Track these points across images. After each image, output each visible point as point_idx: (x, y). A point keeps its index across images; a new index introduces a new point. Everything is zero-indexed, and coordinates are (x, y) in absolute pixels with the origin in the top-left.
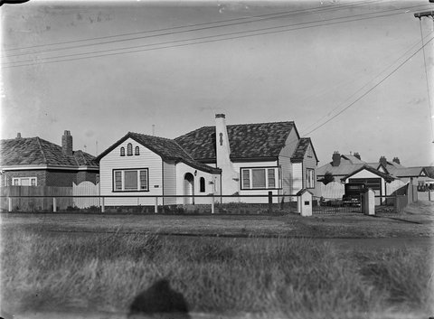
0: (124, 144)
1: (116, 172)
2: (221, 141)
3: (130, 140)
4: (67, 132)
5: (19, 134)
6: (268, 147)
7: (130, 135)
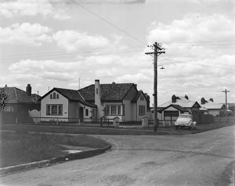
0: (52, 93)
1: (48, 106)
2: (97, 92)
3: (55, 91)
4: (29, 85)
5: (6, 85)
6: (119, 95)
7: (55, 89)
